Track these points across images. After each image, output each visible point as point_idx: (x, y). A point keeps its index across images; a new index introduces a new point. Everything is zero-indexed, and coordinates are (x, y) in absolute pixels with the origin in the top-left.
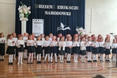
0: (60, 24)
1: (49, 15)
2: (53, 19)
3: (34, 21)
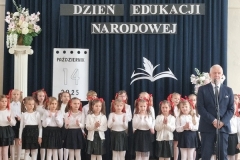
0: (141, 62)
1: (105, 35)
3: (58, 53)
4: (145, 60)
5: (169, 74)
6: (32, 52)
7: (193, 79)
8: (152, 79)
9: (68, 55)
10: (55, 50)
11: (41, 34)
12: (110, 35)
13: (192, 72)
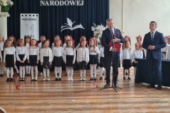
0: (66, 20)
1: (47, 6)
2: (54, 12)
3: (23, 16)
4: (68, 19)
5: (80, 26)
6: (9, 15)
7: (93, 29)
8: (72, 29)
9: (28, 17)
10: (21, 14)
11: (13, 6)
12: (50, 6)
13: (92, 25)
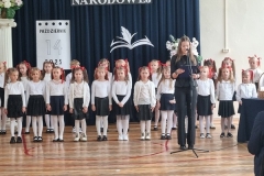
0: (120, 31)
1: (84, 6)
3: (40, 25)
4: (123, 29)
5: (146, 42)
6: (15, 25)
7: (169, 46)
8: (131, 47)
9: (50, 26)
10: (38, 22)
11: (23, 7)
12: (89, 6)
13: (168, 39)
